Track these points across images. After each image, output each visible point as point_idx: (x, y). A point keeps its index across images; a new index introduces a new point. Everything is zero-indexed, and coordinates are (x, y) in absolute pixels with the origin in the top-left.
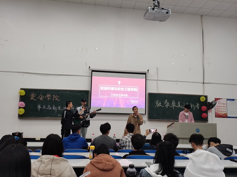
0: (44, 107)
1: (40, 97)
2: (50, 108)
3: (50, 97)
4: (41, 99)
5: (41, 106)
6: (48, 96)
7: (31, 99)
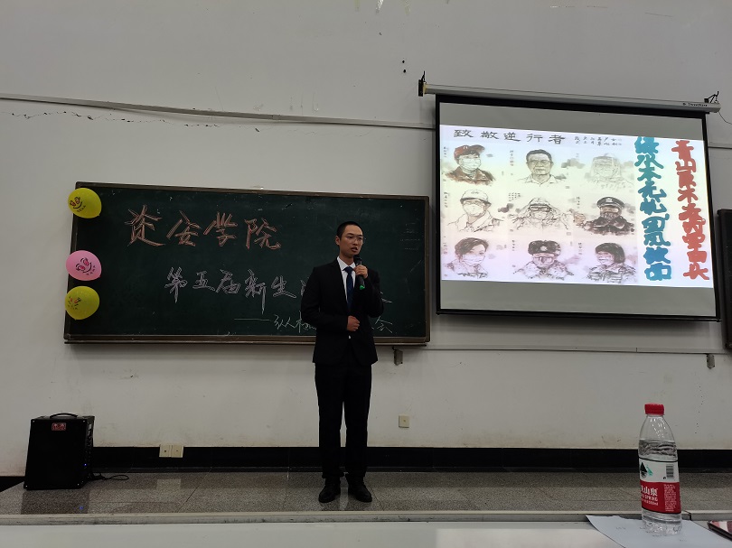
0: (202, 283)
1: (180, 229)
2: (234, 289)
3: (229, 230)
4: (186, 238)
5: (184, 276)
6: (222, 222)
7: (133, 239)
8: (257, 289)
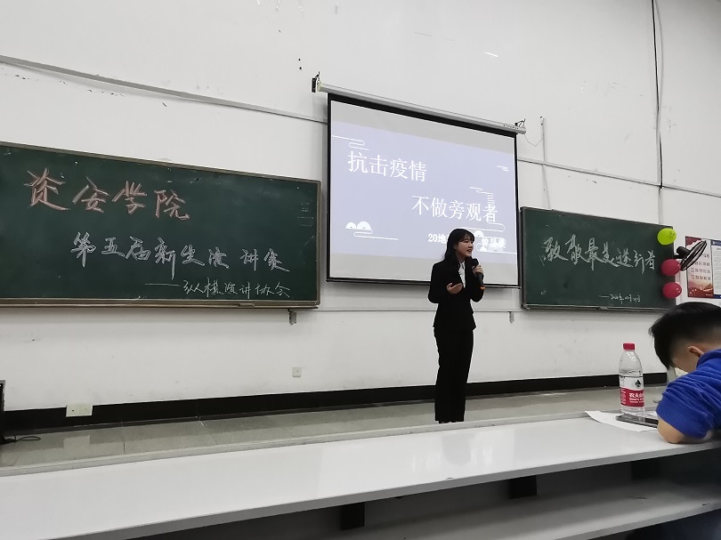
0: (111, 248)
1: (88, 195)
2: (144, 255)
3: (137, 199)
4: (93, 204)
5: (92, 241)
6: (131, 191)
7: (34, 202)
8: (167, 256)
